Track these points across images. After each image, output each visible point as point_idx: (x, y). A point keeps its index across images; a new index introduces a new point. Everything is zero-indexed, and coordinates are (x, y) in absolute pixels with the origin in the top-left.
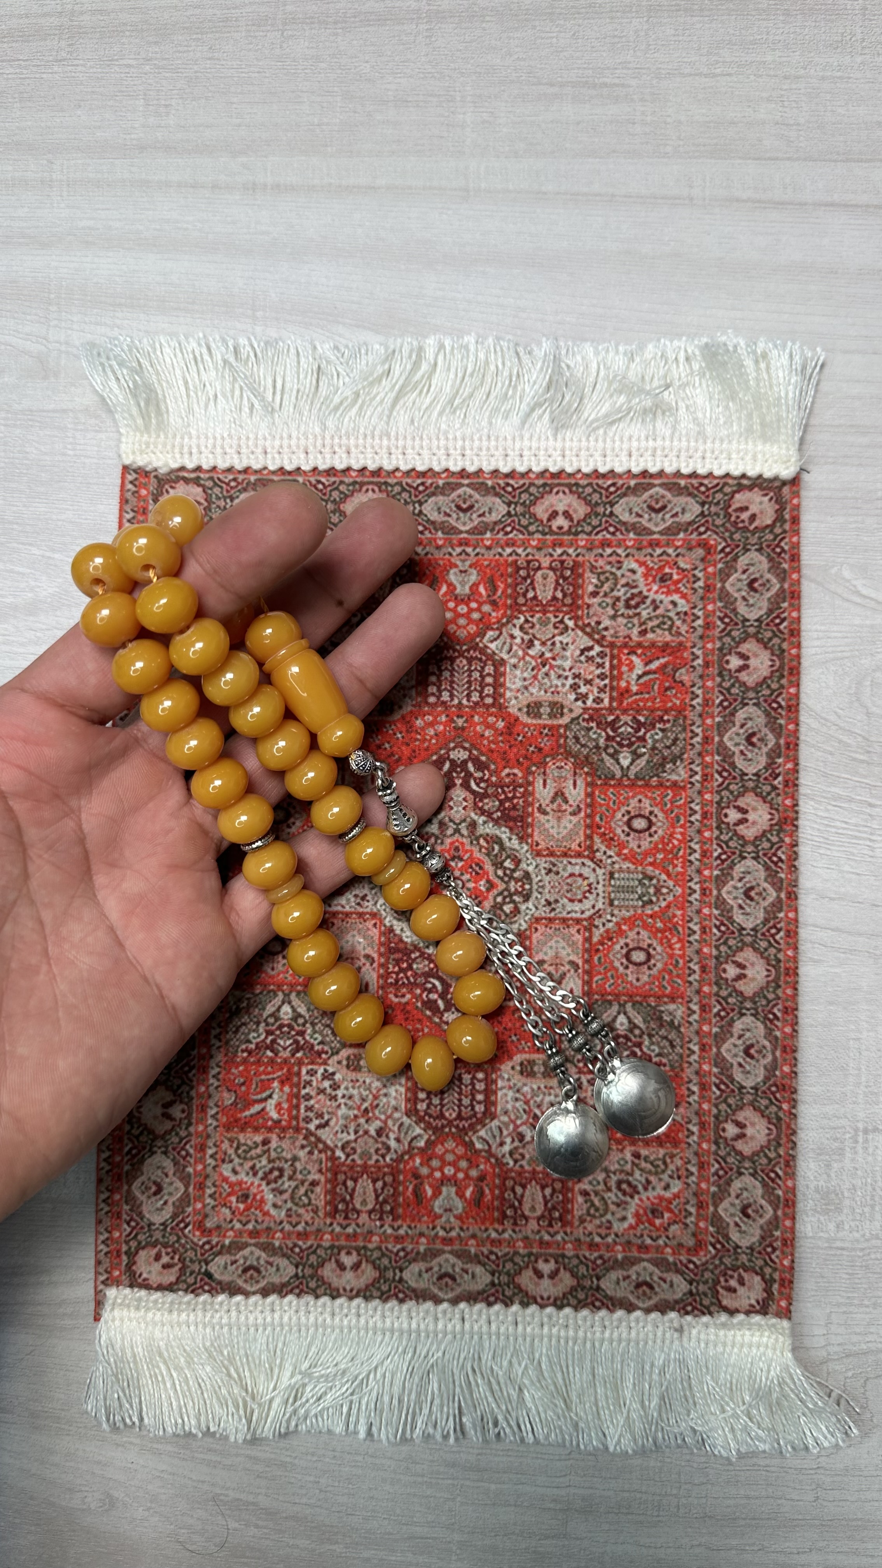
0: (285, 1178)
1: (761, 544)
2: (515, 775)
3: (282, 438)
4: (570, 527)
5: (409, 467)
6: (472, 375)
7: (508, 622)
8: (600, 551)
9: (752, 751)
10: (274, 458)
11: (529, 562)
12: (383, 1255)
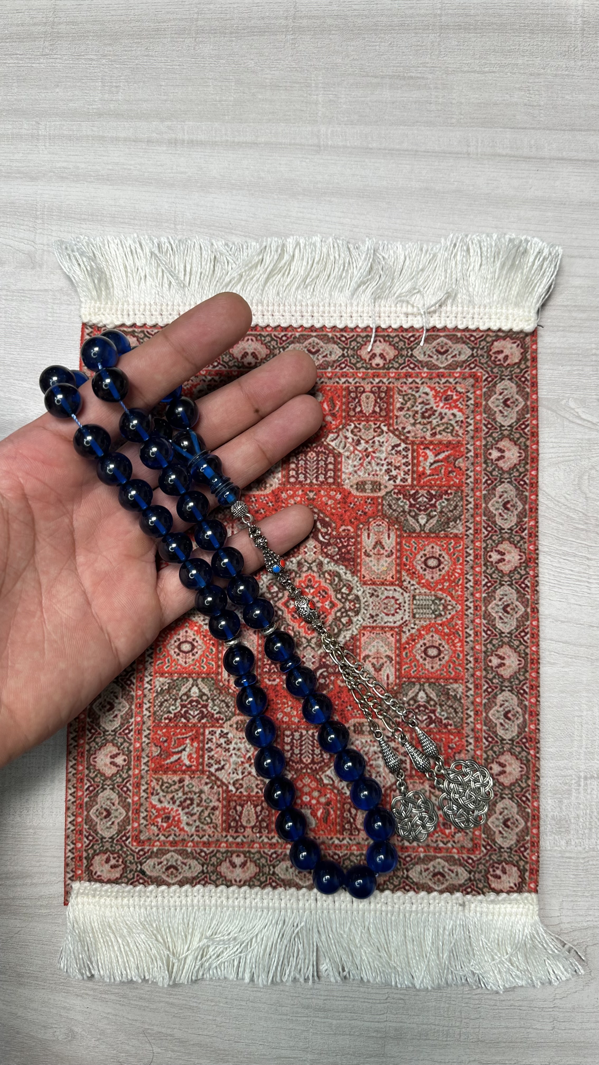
0: (195, 805)
1: (512, 375)
2: (349, 530)
4: (384, 364)
5: (276, 324)
6: (318, 263)
7: (343, 428)
8: (405, 380)
9: (507, 514)
11: (357, 388)
12: (262, 857)
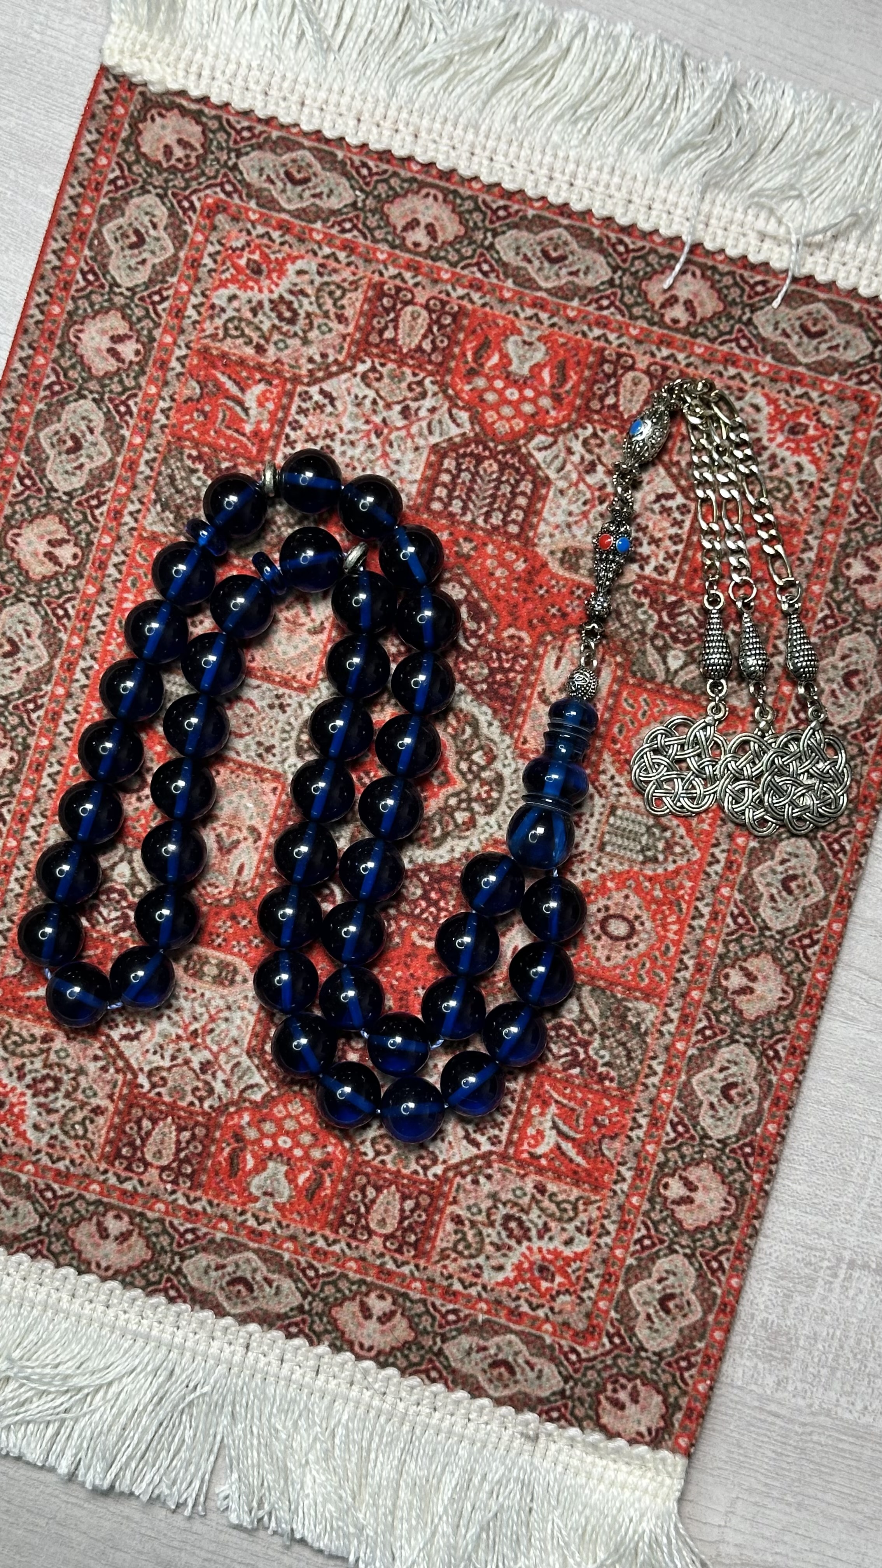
0: (60, 1094)
2: (521, 639)
3: (330, 90)
4: (689, 323)
5: (493, 180)
6: (613, 79)
7: (569, 429)
8: (721, 368)
9: (846, 695)
10: (311, 115)
11: (620, 355)
12: (165, 1231)
